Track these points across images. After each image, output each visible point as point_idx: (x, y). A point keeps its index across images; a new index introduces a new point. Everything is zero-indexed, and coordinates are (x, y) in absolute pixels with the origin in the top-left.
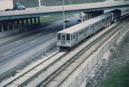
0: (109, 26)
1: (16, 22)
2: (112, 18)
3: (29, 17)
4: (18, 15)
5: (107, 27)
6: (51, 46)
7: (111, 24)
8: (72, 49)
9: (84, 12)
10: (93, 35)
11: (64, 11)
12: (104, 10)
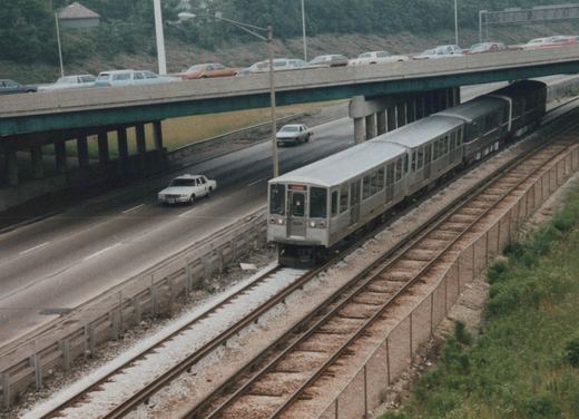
0: (493, 153)
1: (52, 146)
2: (506, 119)
3: (113, 119)
4: (59, 111)
5: (484, 159)
6: (216, 257)
7: (501, 148)
8: (335, 254)
9: (367, 99)
10: (422, 194)
11: (276, 93)
12: (462, 88)
